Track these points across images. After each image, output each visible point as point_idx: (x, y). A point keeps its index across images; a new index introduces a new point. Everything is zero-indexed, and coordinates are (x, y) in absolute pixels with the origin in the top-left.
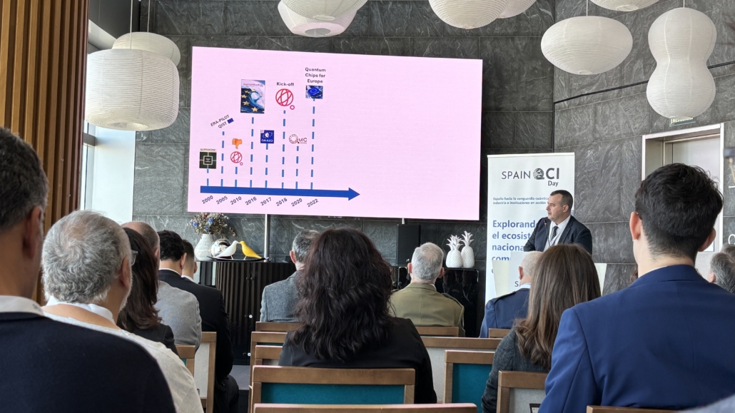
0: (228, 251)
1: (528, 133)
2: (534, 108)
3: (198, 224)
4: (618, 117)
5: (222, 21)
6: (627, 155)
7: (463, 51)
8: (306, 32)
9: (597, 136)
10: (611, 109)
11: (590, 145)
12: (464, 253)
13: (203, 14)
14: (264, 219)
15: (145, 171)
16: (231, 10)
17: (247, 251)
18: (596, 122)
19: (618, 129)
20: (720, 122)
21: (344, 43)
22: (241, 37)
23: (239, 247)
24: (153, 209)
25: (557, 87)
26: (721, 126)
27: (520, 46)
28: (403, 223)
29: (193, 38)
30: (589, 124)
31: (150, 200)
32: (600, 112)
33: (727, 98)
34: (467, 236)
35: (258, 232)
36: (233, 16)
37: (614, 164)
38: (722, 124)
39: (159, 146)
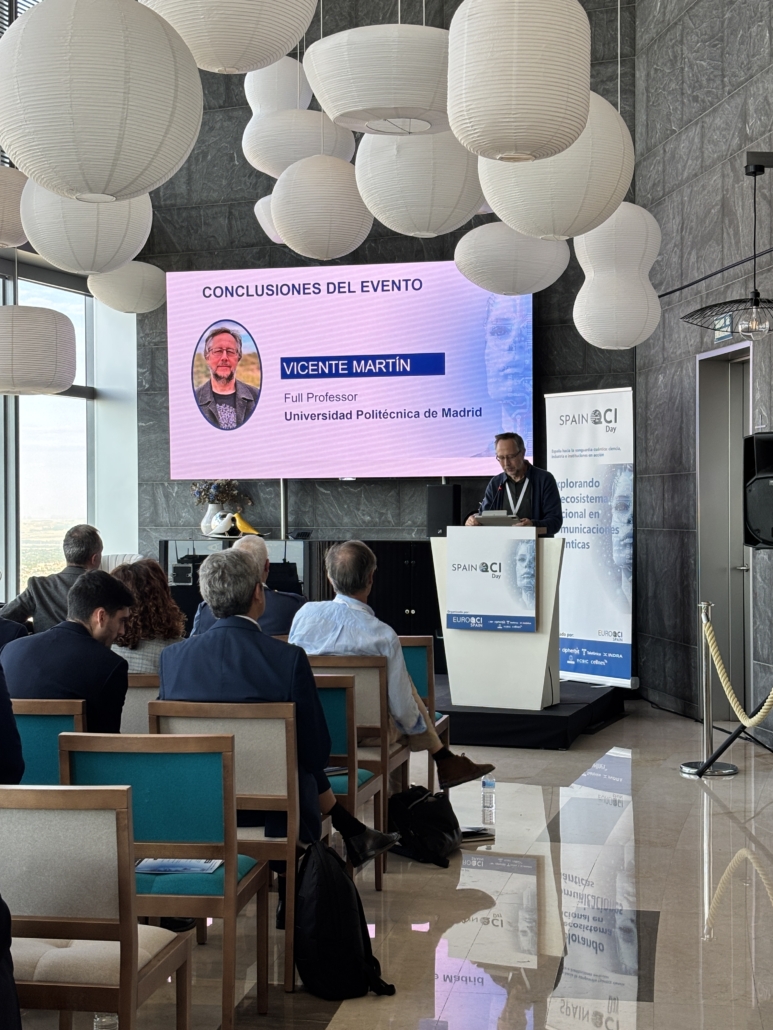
3: (200, 492)
5: (226, 230)
6: (685, 382)
9: (665, 355)
10: (674, 317)
11: (661, 367)
13: (205, 223)
14: (279, 484)
15: (150, 427)
16: (237, 214)
17: (243, 526)
18: (664, 336)
19: (679, 346)
21: (370, 248)
24: (159, 474)
26: (750, 344)
28: (443, 483)
29: (195, 255)
30: (659, 339)
36: (239, 223)
37: (676, 398)
39: (163, 396)
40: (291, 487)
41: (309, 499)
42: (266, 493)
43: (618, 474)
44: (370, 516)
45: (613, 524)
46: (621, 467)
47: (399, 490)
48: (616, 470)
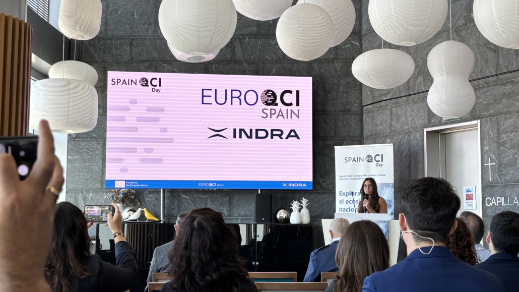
0: (135, 216)
1: (345, 128)
2: (349, 110)
3: (113, 197)
4: (407, 116)
5: (128, 52)
6: (414, 142)
7: (299, 71)
8: (187, 59)
9: (393, 129)
10: (402, 110)
11: (388, 135)
12: (303, 213)
13: (115, 48)
14: (160, 192)
15: (75, 160)
16: (135, 44)
17: (148, 215)
18: (392, 119)
19: (407, 124)
20: (477, 119)
21: (215, 67)
22: (142, 64)
23: (142, 213)
24: (81, 186)
25: (364, 95)
26: (478, 122)
27: (338, 67)
28: (259, 192)
29: (108, 64)
30: (387, 121)
31: (78, 180)
32: (394, 112)
33: (482, 103)
34: (304, 201)
35: (156, 201)
36: (136, 49)
37: (405, 149)
38: (479, 121)
39: (85, 142)
40: (166, 194)
41: (176, 201)
42: (149, 198)
43: (385, 188)
46: (387, 185)
47: (231, 197)
48: (383, 187)
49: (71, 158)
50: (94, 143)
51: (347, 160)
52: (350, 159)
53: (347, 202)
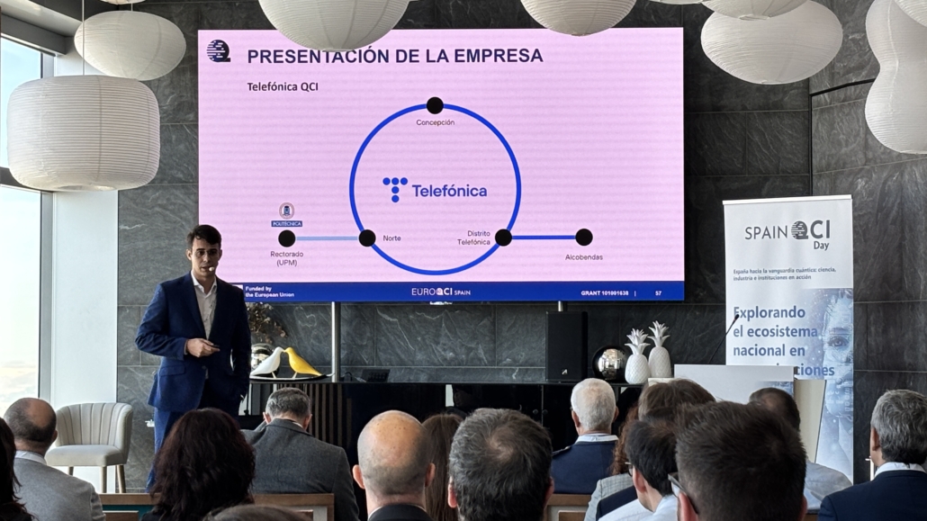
0: (268, 365)
2: (778, 105)
11: (861, 170)
12: (653, 359)
14: (330, 307)
21: (455, 6)
28: (560, 309)
34: (658, 330)
37: (893, 204)
39: (157, 191)
40: (343, 313)
41: (368, 329)
42: (305, 321)
43: (833, 301)
44: (454, 351)
45: (825, 364)
46: (838, 293)
47: (494, 318)
48: (830, 297)
49: (127, 228)
50: (178, 193)
51: (751, 233)
52: (757, 231)
53: (750, 332)
